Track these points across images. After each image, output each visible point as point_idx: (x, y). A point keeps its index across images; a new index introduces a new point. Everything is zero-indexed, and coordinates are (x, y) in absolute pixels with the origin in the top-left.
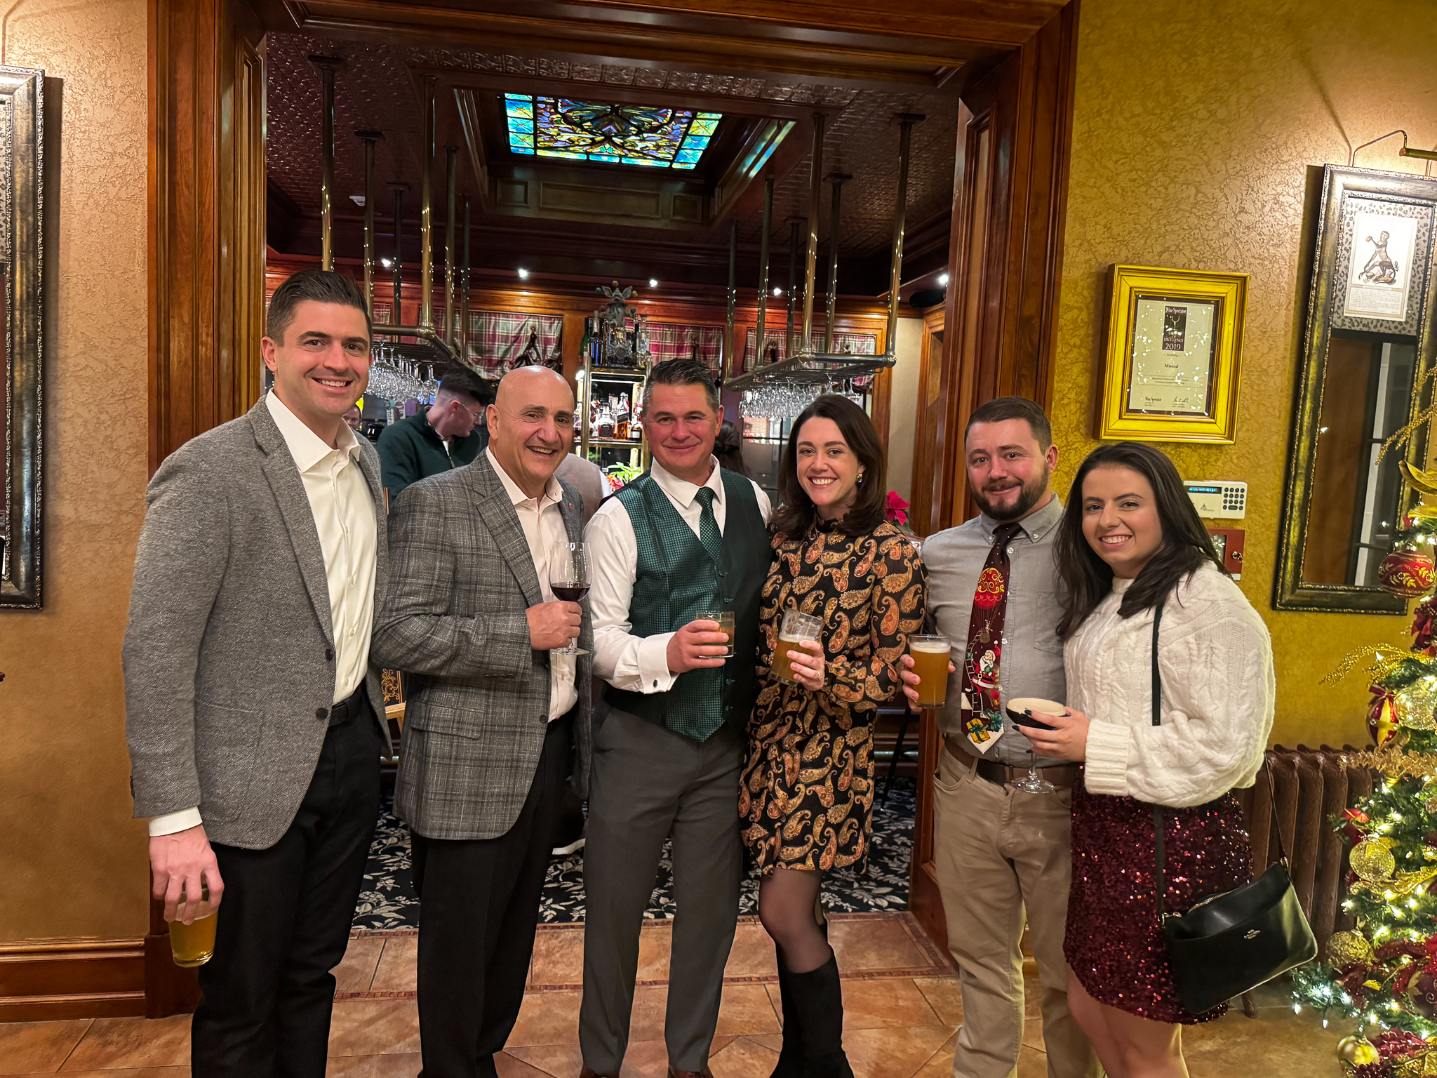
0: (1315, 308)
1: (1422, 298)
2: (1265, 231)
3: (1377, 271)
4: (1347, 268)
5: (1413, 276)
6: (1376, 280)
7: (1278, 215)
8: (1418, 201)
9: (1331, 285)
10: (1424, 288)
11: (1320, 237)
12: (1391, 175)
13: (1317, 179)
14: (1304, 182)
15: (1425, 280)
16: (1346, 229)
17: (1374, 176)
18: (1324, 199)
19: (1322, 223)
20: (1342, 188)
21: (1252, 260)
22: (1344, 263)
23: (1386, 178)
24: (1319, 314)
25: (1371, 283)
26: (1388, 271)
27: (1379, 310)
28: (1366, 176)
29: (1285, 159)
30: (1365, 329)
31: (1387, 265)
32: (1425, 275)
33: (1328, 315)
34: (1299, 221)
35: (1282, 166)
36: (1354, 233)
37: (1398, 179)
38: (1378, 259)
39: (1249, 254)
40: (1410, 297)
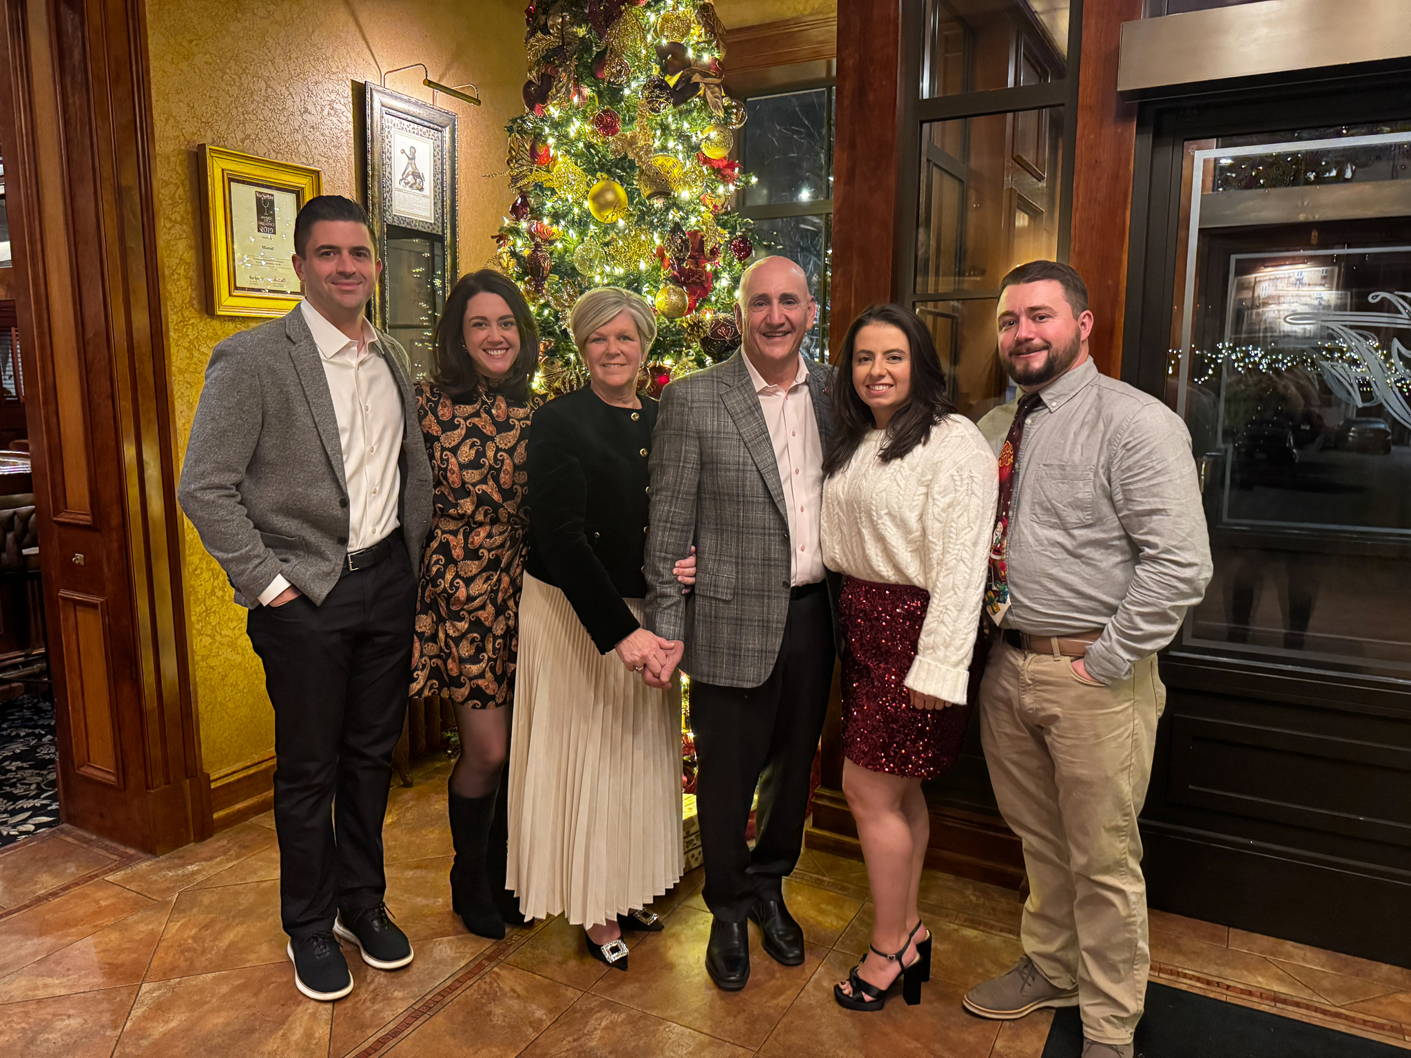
0: (373, 205)
1: (443, 206)
2: (326, 132)
3: (410, 178)
4: (390, 173)
5: (435, 187)
6: (411, 187)
7: (334, 119)
8: (432, 125)
9: (381, 187)
10: (443, 197)
11: (369, 144)
12: (413, 100)
13: (360, 94)
14: (350, 94)
15: (443, 191)
16: (387, 141)
17: (402, 99)
18: (368, 112)
19: (369, 132)
20: (379, 105)
21: (320, 158)
22: (388, 170)
23: (409, 101)
24: (377, 211)
25: (408, 188)
26: (418, 180)
27: (416, 211)
28: (396, 98)
29: (334, 70)
30: (409, 227)
31: (416, 175)
32: (443, 187)
33: (383, 211)
34: (351, 127)
35: (333, 77)
36: (392, 144)
37: (416, 104)
38: (410, 169)
39: (316, 151)
40: (435, 203)
